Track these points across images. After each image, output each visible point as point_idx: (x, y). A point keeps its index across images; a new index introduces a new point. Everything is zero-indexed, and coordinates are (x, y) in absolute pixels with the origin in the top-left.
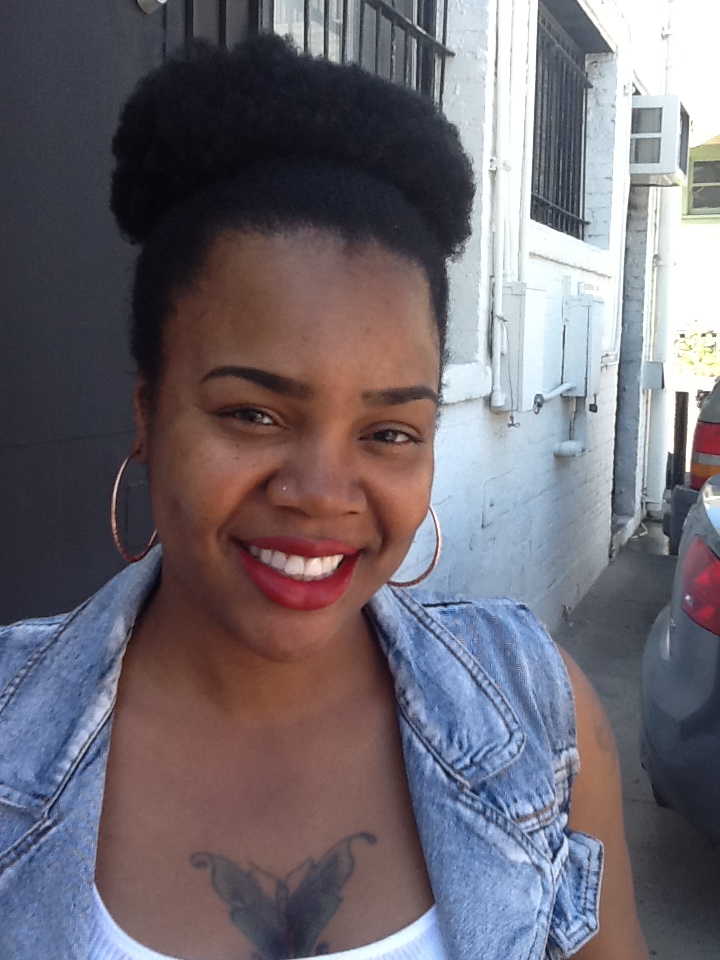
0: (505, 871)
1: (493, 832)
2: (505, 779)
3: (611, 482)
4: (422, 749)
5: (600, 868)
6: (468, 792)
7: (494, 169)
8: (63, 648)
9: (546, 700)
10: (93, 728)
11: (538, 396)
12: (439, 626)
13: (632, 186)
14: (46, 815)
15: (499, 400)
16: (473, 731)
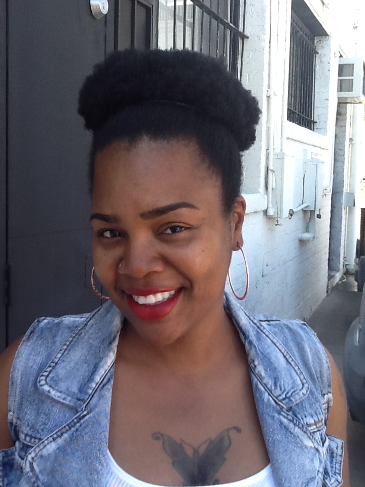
0: (303, 450)
1: (297, 430)
2: (300, 406)
3: (328, 254)
4: (263, 389)
5: (342, 452)
6: (285, 411)
7: (269, 95)
8: (90, 329)
9: (318, 369)
10: (107, 368)
11: (291, 210)
12: (267, 331)
13: (339, 103)
14: (84, 409)
15: (271, 212)
16: (286, 381)
